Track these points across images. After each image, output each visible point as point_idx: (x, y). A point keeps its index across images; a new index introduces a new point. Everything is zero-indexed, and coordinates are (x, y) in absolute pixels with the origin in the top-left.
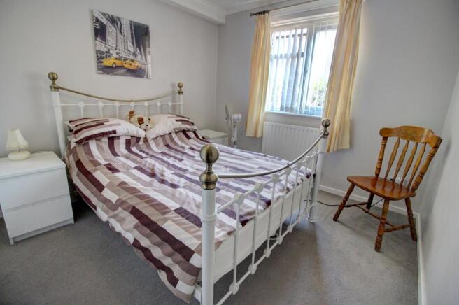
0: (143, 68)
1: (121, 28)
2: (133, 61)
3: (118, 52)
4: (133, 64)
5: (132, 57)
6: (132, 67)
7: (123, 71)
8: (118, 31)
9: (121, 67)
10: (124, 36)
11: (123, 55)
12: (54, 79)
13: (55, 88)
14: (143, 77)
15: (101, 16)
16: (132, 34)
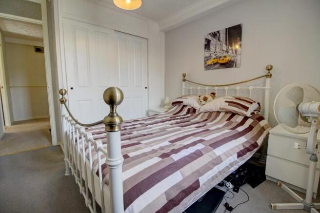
0: (232, 60)
1: (219, 37)
2: (225, 57)
3: (216, 53)
4: (225, 59)
5: (225, 54)
6: (224, 62)
7: (217, 66)
8: (217, 40)
9: (217, 63)
10: (221, 41)
11: (219, 55)
12: (184, 76)
13: (184, 80)
14: (232, 67)
15: (209, 36)
16: (226, 37)
